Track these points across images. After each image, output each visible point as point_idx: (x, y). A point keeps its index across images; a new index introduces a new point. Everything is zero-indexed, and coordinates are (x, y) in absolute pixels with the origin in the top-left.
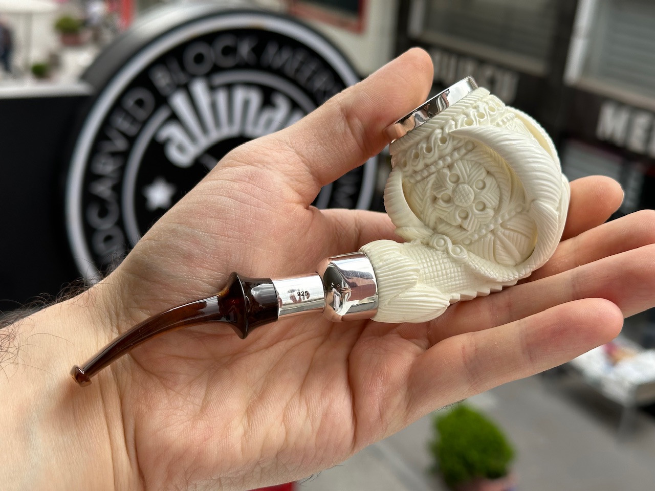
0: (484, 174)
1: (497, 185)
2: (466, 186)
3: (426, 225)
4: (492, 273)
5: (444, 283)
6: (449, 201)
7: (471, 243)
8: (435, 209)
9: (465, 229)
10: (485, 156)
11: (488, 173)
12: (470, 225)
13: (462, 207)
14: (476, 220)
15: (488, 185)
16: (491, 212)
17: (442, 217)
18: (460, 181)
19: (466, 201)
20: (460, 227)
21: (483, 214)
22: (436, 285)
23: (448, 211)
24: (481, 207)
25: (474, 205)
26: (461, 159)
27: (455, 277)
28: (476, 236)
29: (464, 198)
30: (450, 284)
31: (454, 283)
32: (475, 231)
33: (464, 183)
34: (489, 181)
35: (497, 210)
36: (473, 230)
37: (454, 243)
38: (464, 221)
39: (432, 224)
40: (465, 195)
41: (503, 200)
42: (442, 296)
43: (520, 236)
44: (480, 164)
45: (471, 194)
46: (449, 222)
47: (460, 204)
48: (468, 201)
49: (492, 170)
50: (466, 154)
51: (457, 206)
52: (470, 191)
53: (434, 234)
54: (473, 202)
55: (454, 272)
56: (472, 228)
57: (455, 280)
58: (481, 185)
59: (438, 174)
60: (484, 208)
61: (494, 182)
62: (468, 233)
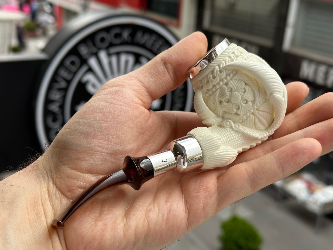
0: (244, 85)
1: (251, 90)
2: (236, 92)
3: (218, 116)
4: (256, 134)
5: (233, 144)
6: (228, 101)
7: (243, 122)
8: (222, 107)
9: (239, 115)
10: (243, 76)
11: (246, 84)
12: (241, 112)
13: (236, 103)
14: (244, 109)
15: (247, 90)
16: (250, 104)
17: (226, 110)
18: (233, 91)
19: (237, 100)
20: (236, 114)
21: (247, 105)
22: (230, 145)
23: (229, 107)
24: (245, 102)
25: (242, 101)
26: (231, 79)
27: (238, 140)
28: (245, 117)
29: (236, 99)
30: (236, 144)
31: (238, 143)
32: (244, 115)
33: (235, 91)
34: (247, 88)
35: (254, 102)
36: (243, 114)
37: (234, 123)
38: (238, 111)
39: (221, 115)
40: (236, 97)
41: (256, 97)
42: (233, 150)
43: (266, 113)
44: (241, 80)
45: (240, 96)
46: (230, 112)
47: (235, 102)
48: (239, 100)
49: (248, 82)
50: (233, 76)
51: (233, 103)
52: (238, 95)
53: (223, 120)
54: (241, 100)
55: (237, 137)
56: (242, 113)
57: (238, 142)
58: (243, 90)
59: (221, 89)
60: (247, 102)
61: (250, 88)
62: (241, 116)
